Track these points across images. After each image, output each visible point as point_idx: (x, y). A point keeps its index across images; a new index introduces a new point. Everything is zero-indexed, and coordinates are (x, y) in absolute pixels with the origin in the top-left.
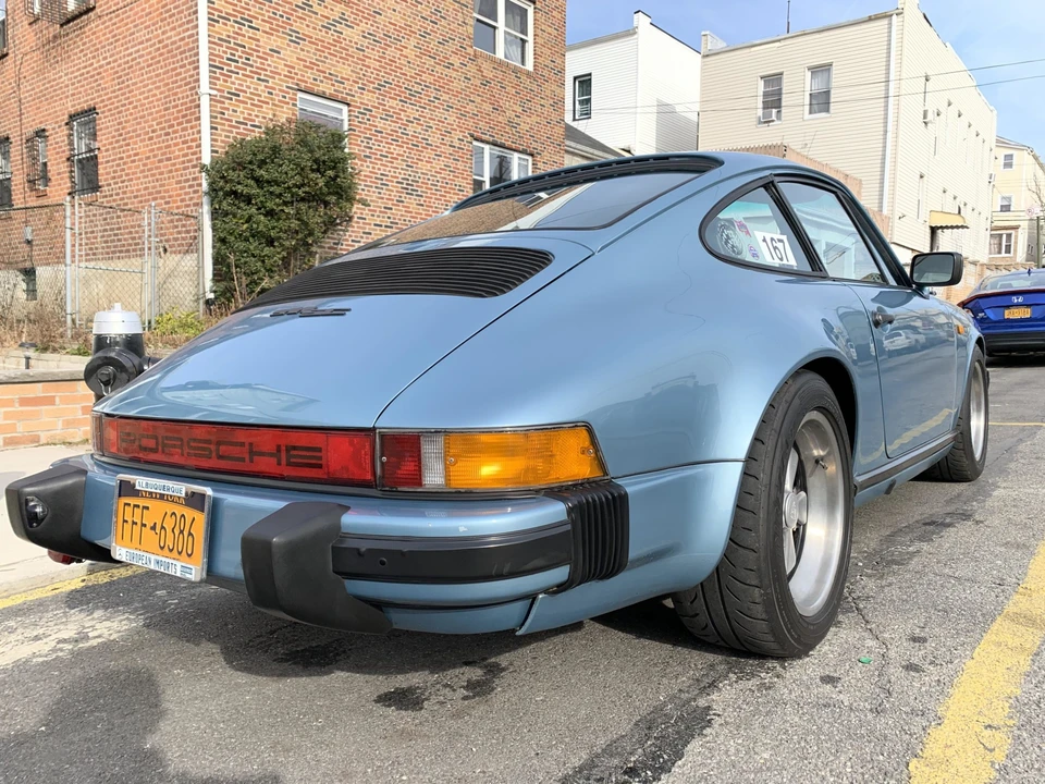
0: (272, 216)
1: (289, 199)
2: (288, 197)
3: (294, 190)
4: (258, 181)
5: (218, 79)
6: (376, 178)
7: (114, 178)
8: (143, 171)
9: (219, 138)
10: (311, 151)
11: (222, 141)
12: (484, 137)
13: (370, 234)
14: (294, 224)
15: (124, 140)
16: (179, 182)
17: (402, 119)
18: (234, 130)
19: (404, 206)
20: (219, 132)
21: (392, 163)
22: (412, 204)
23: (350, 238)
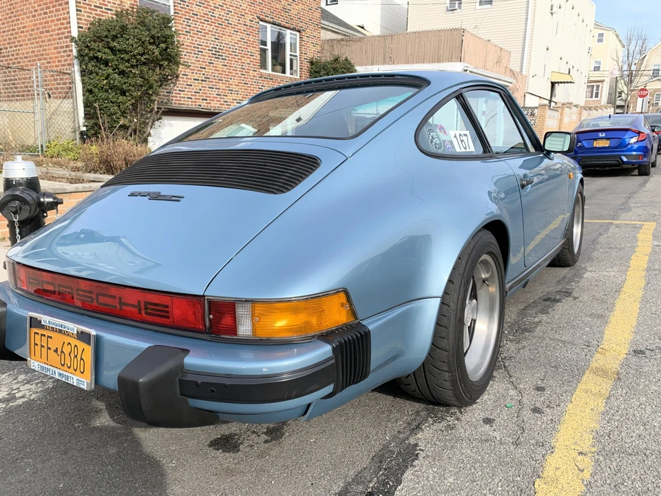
0: (124, 75)
1: (135, 63)
2: (134, 62)
3: (138, 57)
4: (112, 49)
6: (194, 47)
7: (9, 43)
8: (29, 40)
9: (83, 18)
10: (149, 30)
11: (86, 20)
12: (267, 19)
13: (191, 85)
14: (140, 81)
15: (15, 16)
16: (56, 48)
17: (210, 6)
18: (94, 12)
19: (213, 67)
20: (83, 13)
21: (205, 36)
22: (219, 65)
23: (178, 89)
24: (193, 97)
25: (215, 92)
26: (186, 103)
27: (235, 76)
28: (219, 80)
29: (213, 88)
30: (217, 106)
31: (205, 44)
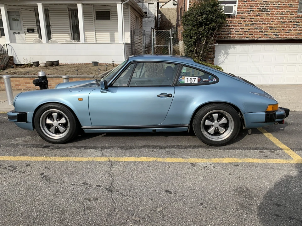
20: (191, 5)
22: (264, 15)
23: (234, 31)
24: (244, 34)
25: (258, 30)
26: (239, 37)
27: (276, 20)
28: (262, 23)
29: (258, 28)
30: (259, 37)
31: (256, 6)
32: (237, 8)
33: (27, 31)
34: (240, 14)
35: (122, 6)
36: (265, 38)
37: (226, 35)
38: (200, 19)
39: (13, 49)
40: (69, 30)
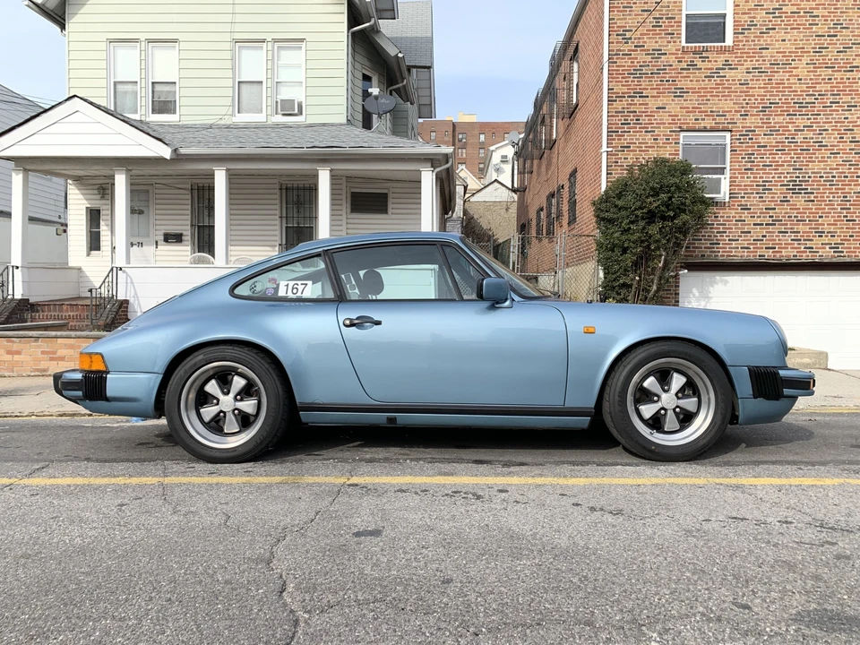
5: (614, 139)
7: (580, 212)
9: (613, 180)
15: (583, 187)
17: (789, 131)
19: (789, 205)
20: (613, 175)
21: (777, 169)
22: (799, 201)
23: (727, 239)
24: (751, 247)
25: (789, 237)
26: (740, 254)
27: (830, 213)
28: (797, 221)
29: (787, 232)
30: (792, 254)
31: (776, 179)
32: (728, 184)
33: (162, 238)
34: (738, 197)
35: (434, 177)
36: (808, 256)
37: (705, 248)
38: (654, 203)
39: (132, 283)
40: (278, 238)
